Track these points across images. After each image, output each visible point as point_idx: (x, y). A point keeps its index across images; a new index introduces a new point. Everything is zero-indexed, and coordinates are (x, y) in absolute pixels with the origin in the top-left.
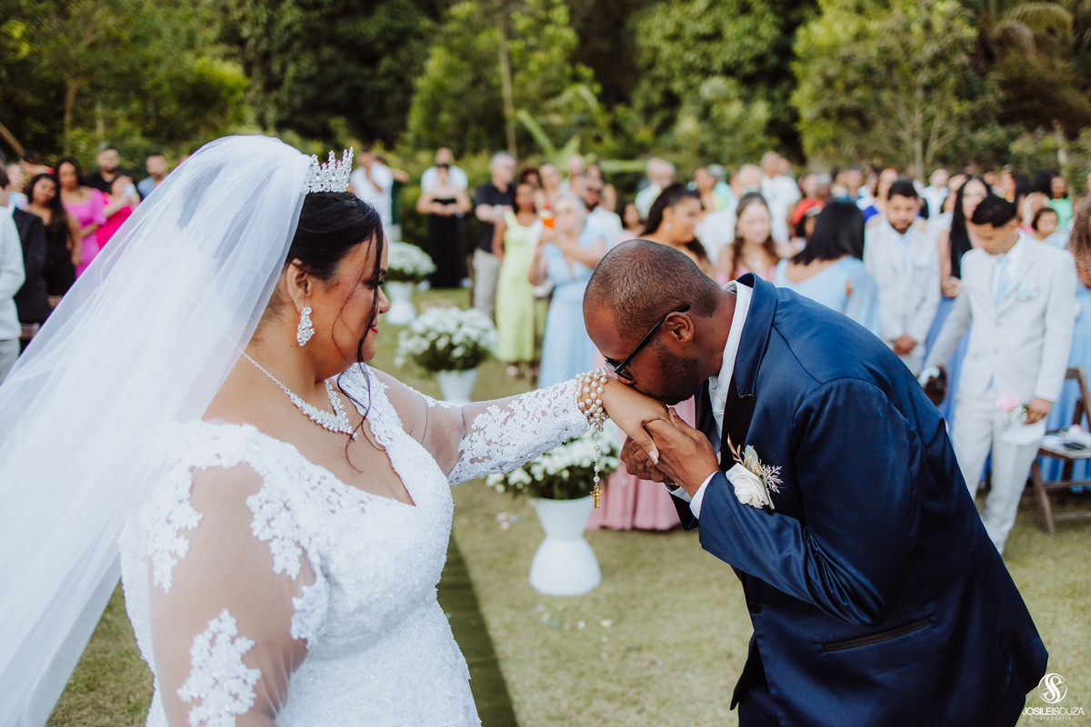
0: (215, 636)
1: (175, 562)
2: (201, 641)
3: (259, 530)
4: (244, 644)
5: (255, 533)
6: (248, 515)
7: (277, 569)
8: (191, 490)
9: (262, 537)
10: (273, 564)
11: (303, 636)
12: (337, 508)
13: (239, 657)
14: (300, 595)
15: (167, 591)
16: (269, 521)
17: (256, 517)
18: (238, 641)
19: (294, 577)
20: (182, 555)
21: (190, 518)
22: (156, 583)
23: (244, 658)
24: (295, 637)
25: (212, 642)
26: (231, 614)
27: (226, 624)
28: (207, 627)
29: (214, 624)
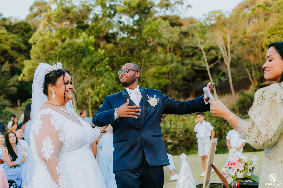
0: (46, 140)
1: (39, 130)
2: (44, 141)
3: (52, 123)
4: (51, 141)
5: (52, 124)
6: (51, 121)
7: (56, 129)
8: (41, 118)
9: (53, 124)
10: (55, 129)
11: (62, 141)
12: (66, 121)
13: (50, 143)
14: (60, 134)
15: (38, 135)
16: (54, 122)
17: (52, 121)
18: (50, 141)
19: (59, 131)
20: (40, 128)
21: (41, 123)
22: (36, 134)
23: (52, 144)
24: (60, 141)
25: (46, 141)
26: (49, 136)
27: (48, 138)
28: (45, 139)
29: (46, 138)
